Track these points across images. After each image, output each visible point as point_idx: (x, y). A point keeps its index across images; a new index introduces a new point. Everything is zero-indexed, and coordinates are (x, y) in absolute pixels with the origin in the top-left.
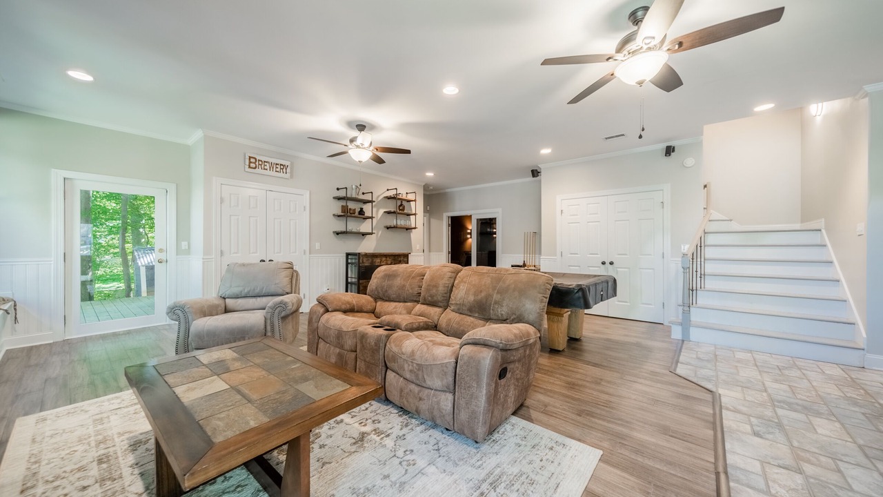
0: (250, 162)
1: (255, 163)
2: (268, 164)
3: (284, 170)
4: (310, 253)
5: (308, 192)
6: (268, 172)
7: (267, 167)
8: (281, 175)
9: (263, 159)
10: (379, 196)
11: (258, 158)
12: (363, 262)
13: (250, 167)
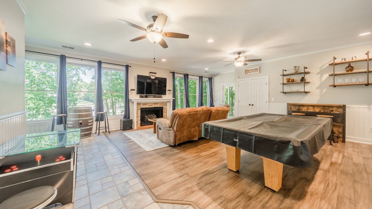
0: (246, 72)
1: (247, 72)
2: (251, 71)
3: (257, 71)
4: (269, 103)
5: (268, 76)
6: (251, 73)
7: (251, 72)
8: (256, 72)
9: (249, 69)
10: (323, 66)
11: (248, 70)
12: (291, 108)
13: (245, 73)
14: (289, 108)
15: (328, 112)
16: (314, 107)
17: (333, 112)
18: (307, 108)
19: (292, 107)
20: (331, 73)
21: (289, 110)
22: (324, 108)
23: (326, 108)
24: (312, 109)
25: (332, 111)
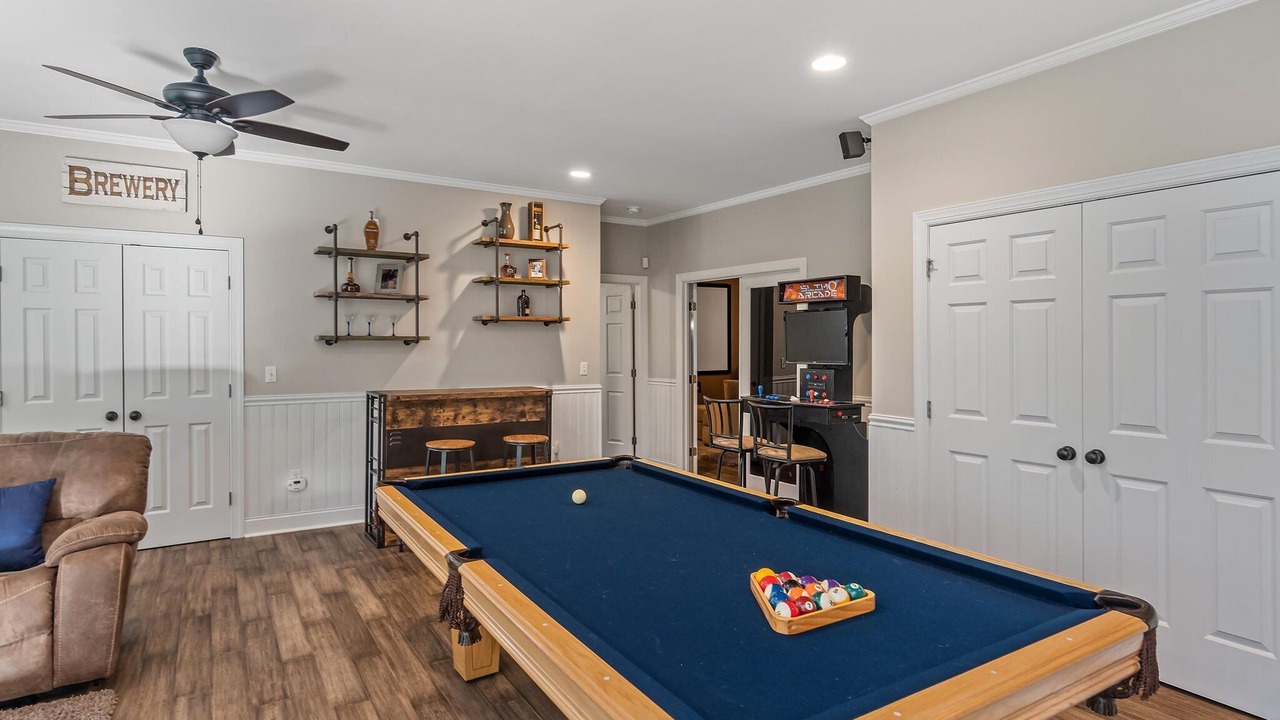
0: (73, 180)
1: (86, 181)
2: (122, 182)
3: (169, 193)
4: (245, 393)
5: (239, 243)
6: (124, 200)
7: (122, 188)
8: (161, 203)
9: (108, 168)
10: (455, 242)
11: (94, 167)
12: (395, 420)
13: (72, 191)
14: (389, 418)
15: (514, 421)
16: (475, 406)
17: (524, 420)
18: (453, 414)
19: (402, 414)
20: (484, 275)
21: (388, 428)
22: (502, 408)
23: (508, 404)
24: (470, 413)
25: (523, 414)
